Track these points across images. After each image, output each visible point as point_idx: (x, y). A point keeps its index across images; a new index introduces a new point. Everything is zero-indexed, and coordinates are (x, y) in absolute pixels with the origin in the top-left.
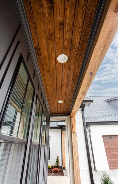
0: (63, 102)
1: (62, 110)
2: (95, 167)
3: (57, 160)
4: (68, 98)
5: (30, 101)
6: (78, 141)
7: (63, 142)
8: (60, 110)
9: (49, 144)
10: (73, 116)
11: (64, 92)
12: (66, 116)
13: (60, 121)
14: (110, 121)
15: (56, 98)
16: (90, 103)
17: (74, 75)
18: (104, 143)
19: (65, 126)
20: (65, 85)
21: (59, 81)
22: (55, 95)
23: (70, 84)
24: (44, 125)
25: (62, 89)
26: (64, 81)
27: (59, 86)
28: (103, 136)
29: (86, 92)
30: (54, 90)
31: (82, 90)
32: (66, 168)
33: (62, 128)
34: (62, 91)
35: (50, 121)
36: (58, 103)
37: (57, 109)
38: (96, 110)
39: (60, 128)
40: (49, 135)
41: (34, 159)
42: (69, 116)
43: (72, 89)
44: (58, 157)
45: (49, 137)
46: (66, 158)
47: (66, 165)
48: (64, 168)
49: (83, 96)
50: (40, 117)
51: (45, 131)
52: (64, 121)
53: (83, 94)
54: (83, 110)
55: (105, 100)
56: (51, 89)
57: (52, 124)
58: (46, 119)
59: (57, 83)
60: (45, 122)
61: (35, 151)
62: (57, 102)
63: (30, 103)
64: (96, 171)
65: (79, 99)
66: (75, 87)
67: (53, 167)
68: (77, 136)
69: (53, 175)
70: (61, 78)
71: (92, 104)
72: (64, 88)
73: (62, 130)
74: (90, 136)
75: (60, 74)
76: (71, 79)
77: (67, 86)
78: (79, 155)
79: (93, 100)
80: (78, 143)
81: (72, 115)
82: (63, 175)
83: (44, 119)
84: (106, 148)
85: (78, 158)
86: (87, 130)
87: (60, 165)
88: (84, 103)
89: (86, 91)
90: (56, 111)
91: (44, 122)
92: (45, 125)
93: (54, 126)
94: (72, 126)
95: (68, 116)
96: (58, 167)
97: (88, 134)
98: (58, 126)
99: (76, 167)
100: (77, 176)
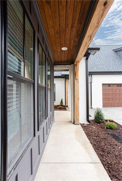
0: (67, 49)
1: (66, 59)
2: (91, 106)
3: (62, 102)
4: (72, 45)
5: (32, 49)
6: (79, 87)
7: (66, 88)
8: (64, 58)
9: (54, 90)
10: (76, 65)
11: (68, 37)
12: (70, 64)
13: (64, 70)
14: (113, 71)
15: (60, 44)
16: (96, 51)
17: (82, 8)
18: (103, 89)
19: (68, 75)
20: (70, 26)
21: (63, 20)
22: (59, 40)
23: (76, 25)
24: (48, 74)
25: (66, 33)
26: (68, 20)
27: (63, 28)
28: (103, 84)
29: (93, 35)
30: (57, 33)
31: (89, 32)
32: (68, 107)
33: (66, 77)
34: (66, 34)
35: (54, 70)
36: (62, 51)
37: (60, 57)
38: (101, 60)
39: (63, 77)
40: (54, 83)
41: (42, 97)
42: (73, 65)
43: (77, 32)
44: (62, 99)
45: (54, 85)
46: (69, 100)
47: (69, 105)
48: (67, 106)
49: (89, 41)
50: (44, 66)
51: (50, 80)
52: (68, 70)
53: (90, 38)
54: (87, 59)
55: (113, 50)
56: (53, 33)
57: (56, 74)
58: (50, 69)
59: (60, 23)
60: (50, 72)
61: (42, 92)
62: (61, 49)
63: (31, 51)
64: (91, 108)
65: (84, 45)
66: (81, 30)
67: (58, 106)
68: (79, 82)
69: (59, 110)
70: (65, 15)
71: (98, 52)
72: (68, 31)
73: (66, 79)
74: (91, 83)
75: (63, 8)
76: (77, 17)
77: (72, 27)
78: (79, 97)
79: (100, 48)
80: (80, 88)
81: (75, 63)
82: (66, 110)
83: (48, 69)
84: (103, 94)
85: (78, 99)
86: (89, 78)
87: (64, 104)
88: (89, 51)
89: (94, 33)
90: (60, 60)
91: (48, 72)
92: (50, 74)
93: (58, 75)
94: (75, 74)
95: (71, 65)
96: (62, 106)
97: (89, 81)
98: (62, 75)
99: (76, 105)
100: (77, 110)
